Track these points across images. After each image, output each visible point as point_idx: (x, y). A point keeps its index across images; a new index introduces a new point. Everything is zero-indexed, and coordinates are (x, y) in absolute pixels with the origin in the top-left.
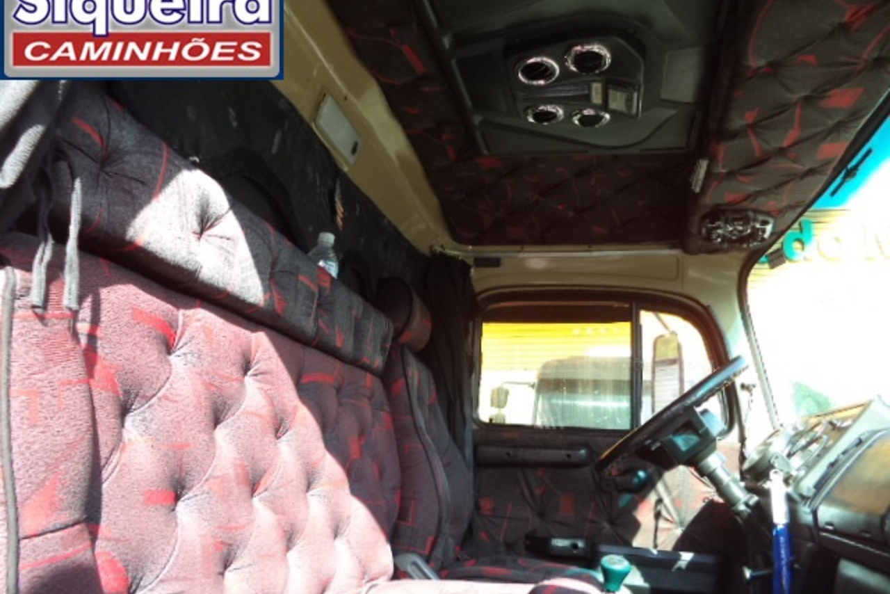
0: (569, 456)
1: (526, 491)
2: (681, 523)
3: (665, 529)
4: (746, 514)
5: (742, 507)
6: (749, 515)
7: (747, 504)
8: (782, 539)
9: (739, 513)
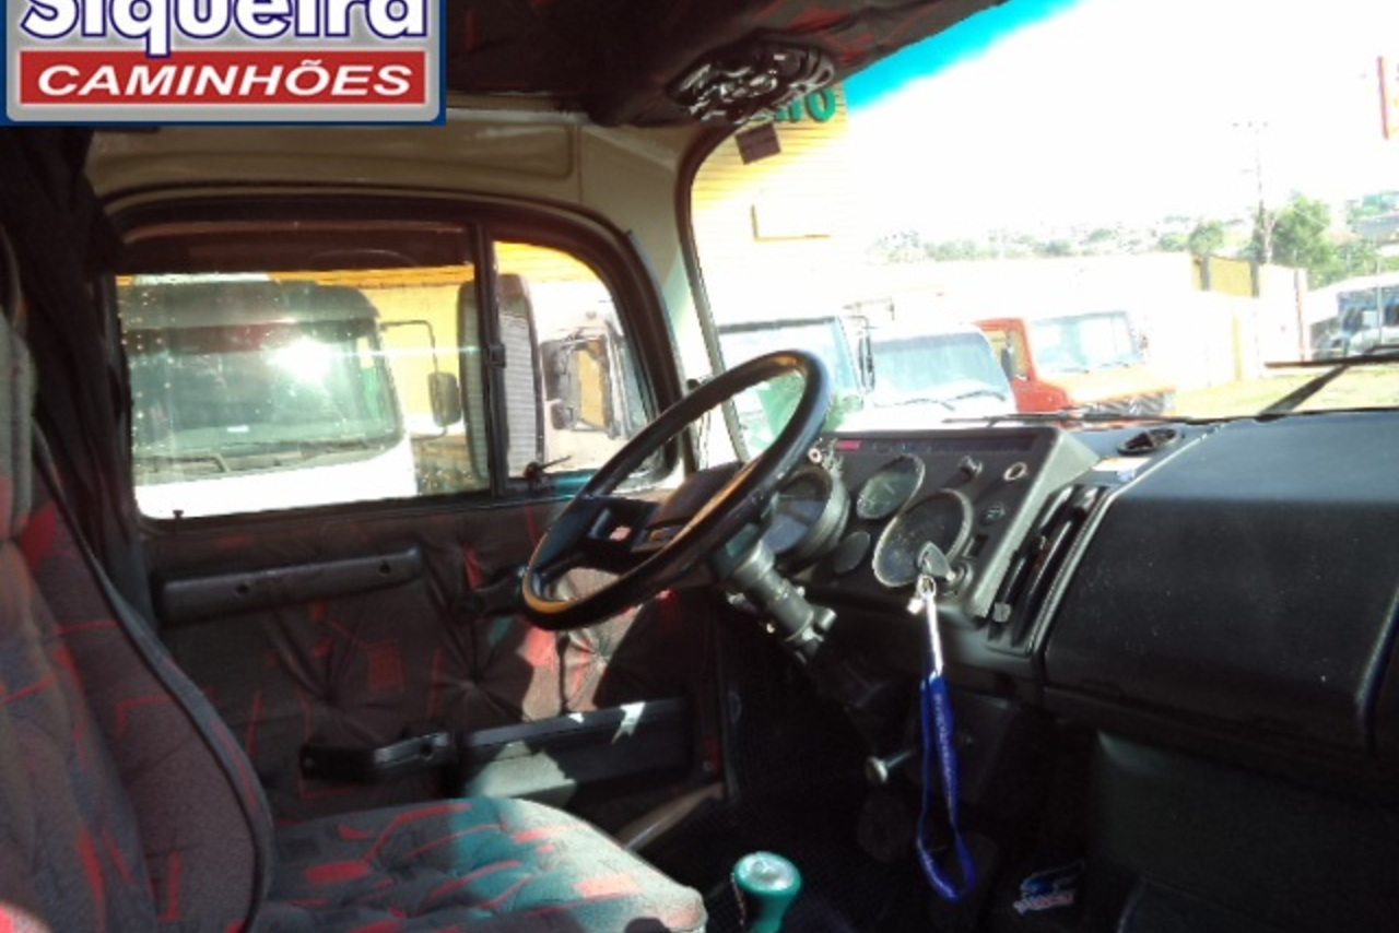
0: (385, 568)
1: (289, 658)
2: (602, 649)
3: (576, 668)
4: (815, 645)
5: (808, 635)
6: (821, 645)
7: (817, 628)
8: (938, 698)
9: (802, 647)
